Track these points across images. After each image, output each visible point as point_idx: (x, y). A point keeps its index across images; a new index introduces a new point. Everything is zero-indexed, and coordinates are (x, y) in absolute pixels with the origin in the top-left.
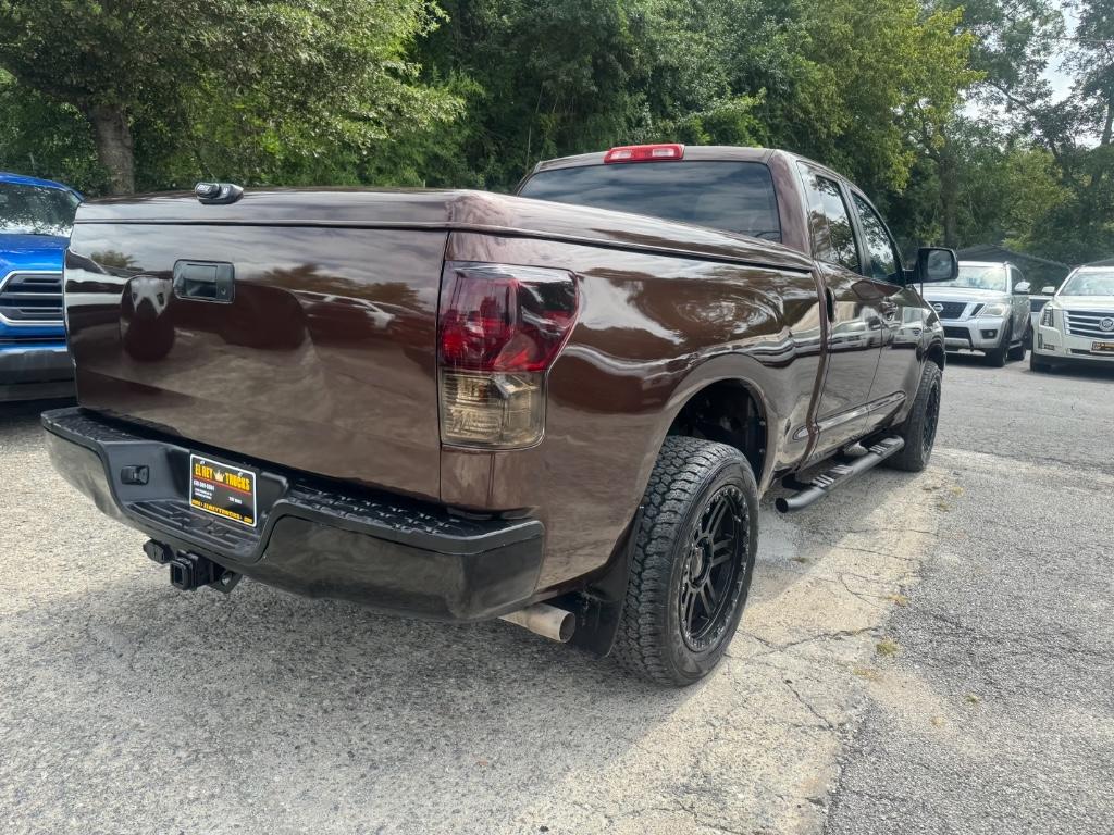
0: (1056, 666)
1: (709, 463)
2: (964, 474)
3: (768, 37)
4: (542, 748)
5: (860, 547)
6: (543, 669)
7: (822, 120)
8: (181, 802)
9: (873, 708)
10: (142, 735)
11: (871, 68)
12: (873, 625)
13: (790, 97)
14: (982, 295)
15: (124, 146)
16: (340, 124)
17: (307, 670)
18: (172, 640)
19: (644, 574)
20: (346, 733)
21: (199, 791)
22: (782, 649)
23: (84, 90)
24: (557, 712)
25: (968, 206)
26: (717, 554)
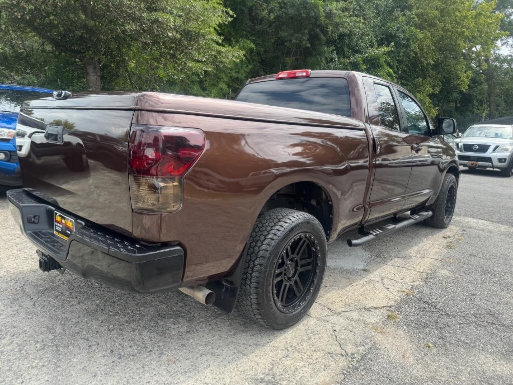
0: (481, 332)
1: (291, 221)
2: (468, 230)
3: (396, 19)
4: (201, 355)
5: (399, 265)
6: (217, 317)
7: (424, 57)
8: (29, 367)
9: (374, 347)
10: (25, 335)
11: (449, 31)
12: (390, 304)
13: (407, 46)
14: (499, 141)
15: (97, 75)
16: (190, 64)
17: (109, 311)
18: (56, 293)
19: (253, 274)
20: (114, 341)
21: (38, 364)
22: (338, 314)
23: (80, 52)
24: (215, 338)
25: (501, 97)
26: (302, 266)
